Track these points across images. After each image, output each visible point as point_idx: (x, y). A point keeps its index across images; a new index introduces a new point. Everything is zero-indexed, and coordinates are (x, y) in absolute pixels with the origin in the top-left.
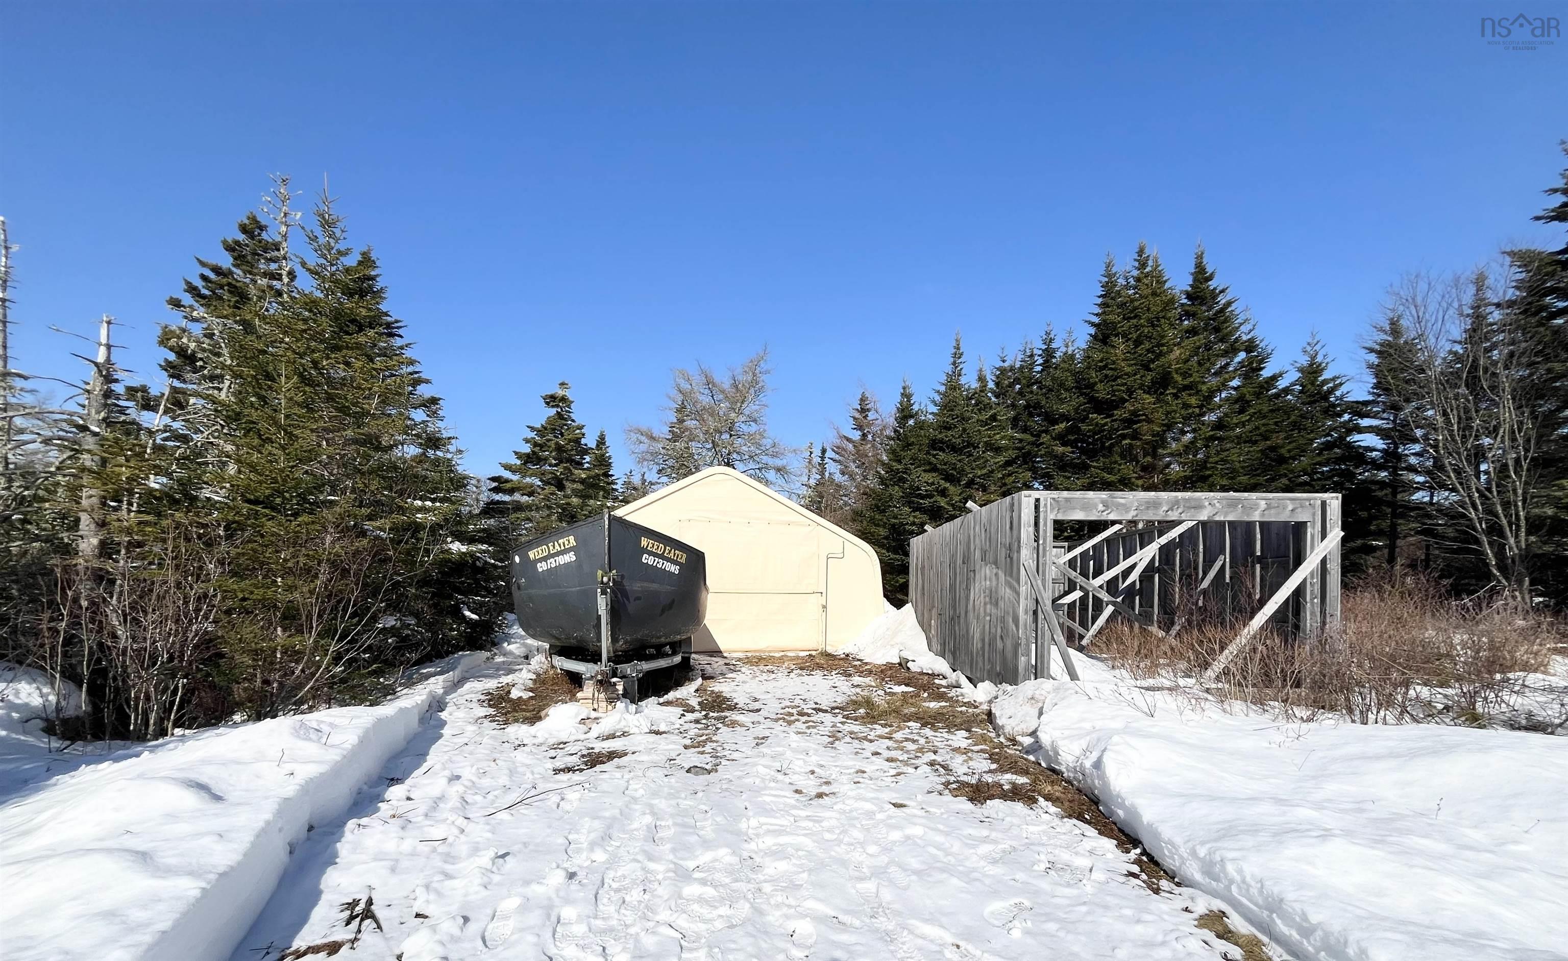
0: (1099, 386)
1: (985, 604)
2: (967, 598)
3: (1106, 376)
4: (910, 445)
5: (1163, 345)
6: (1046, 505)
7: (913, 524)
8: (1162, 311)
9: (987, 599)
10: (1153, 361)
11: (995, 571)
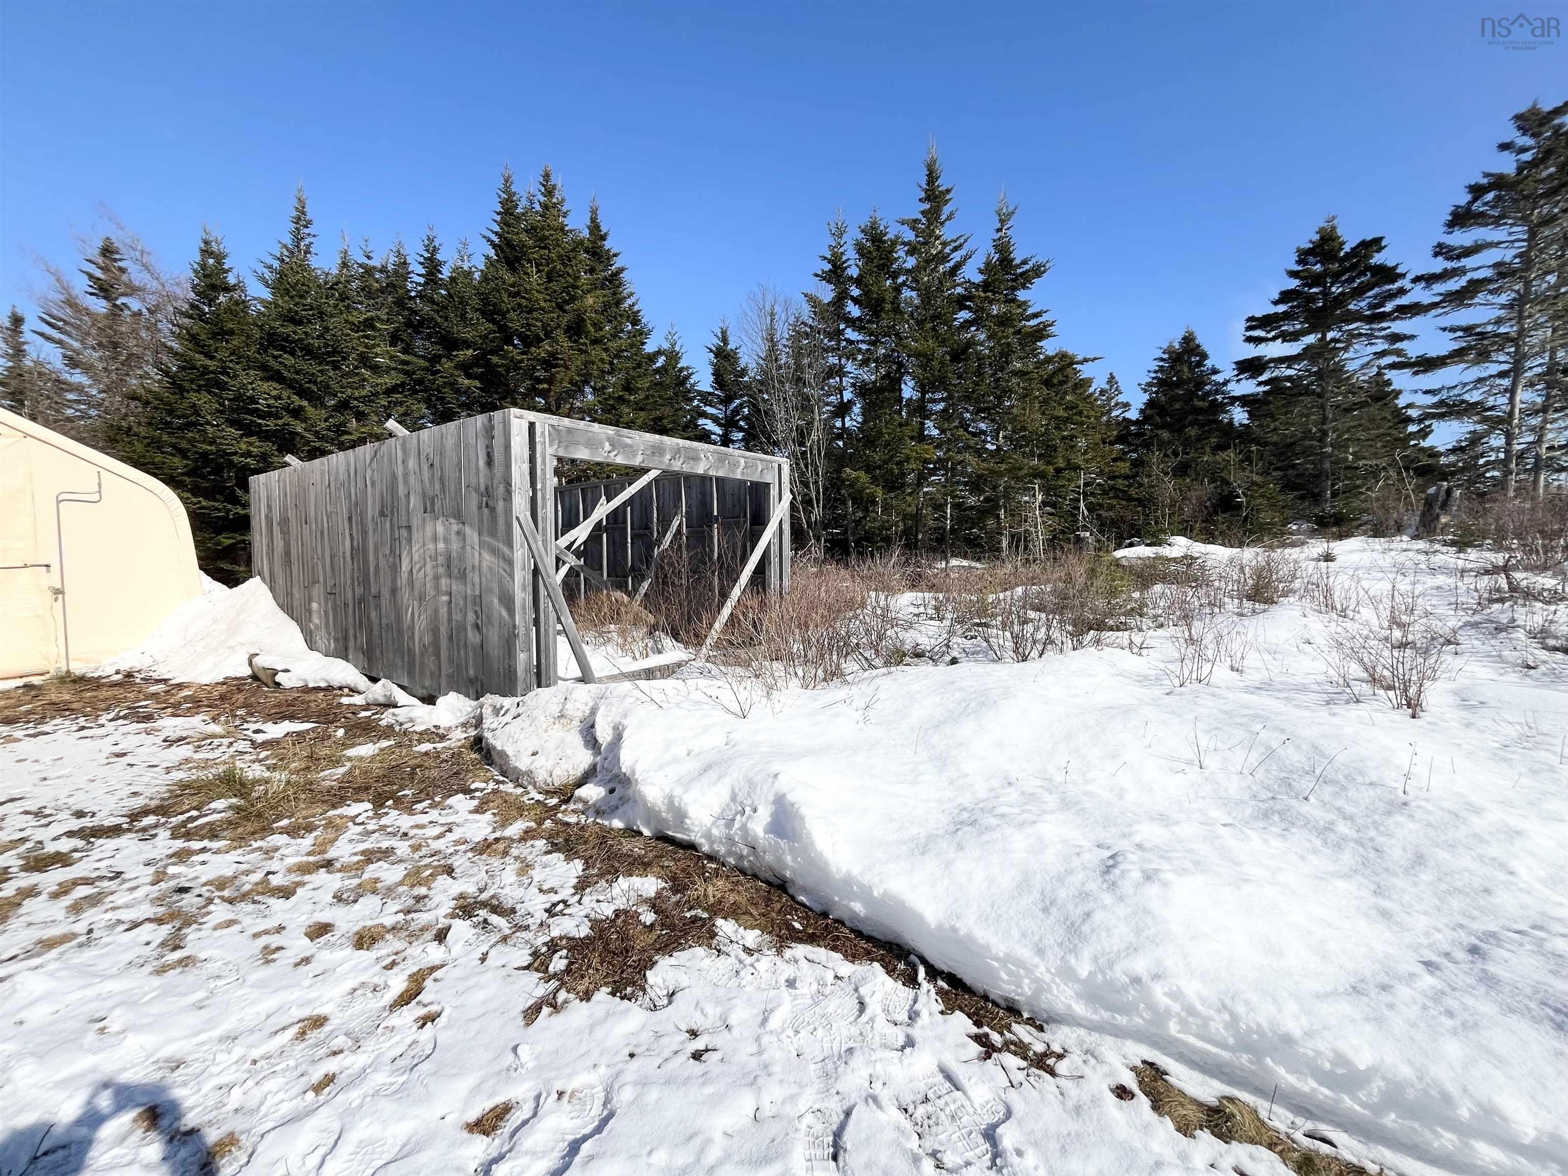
0: (512, 315)
1: (437, 578)
2: (395, 569)
3: (520, 305)
4: (227, 333)
5: (577, 288)
6: (543, 433)
7: (248, 454)
8: (572, 251)
9: (441, 570)
10: (567, 302)
11: (455, 528)
